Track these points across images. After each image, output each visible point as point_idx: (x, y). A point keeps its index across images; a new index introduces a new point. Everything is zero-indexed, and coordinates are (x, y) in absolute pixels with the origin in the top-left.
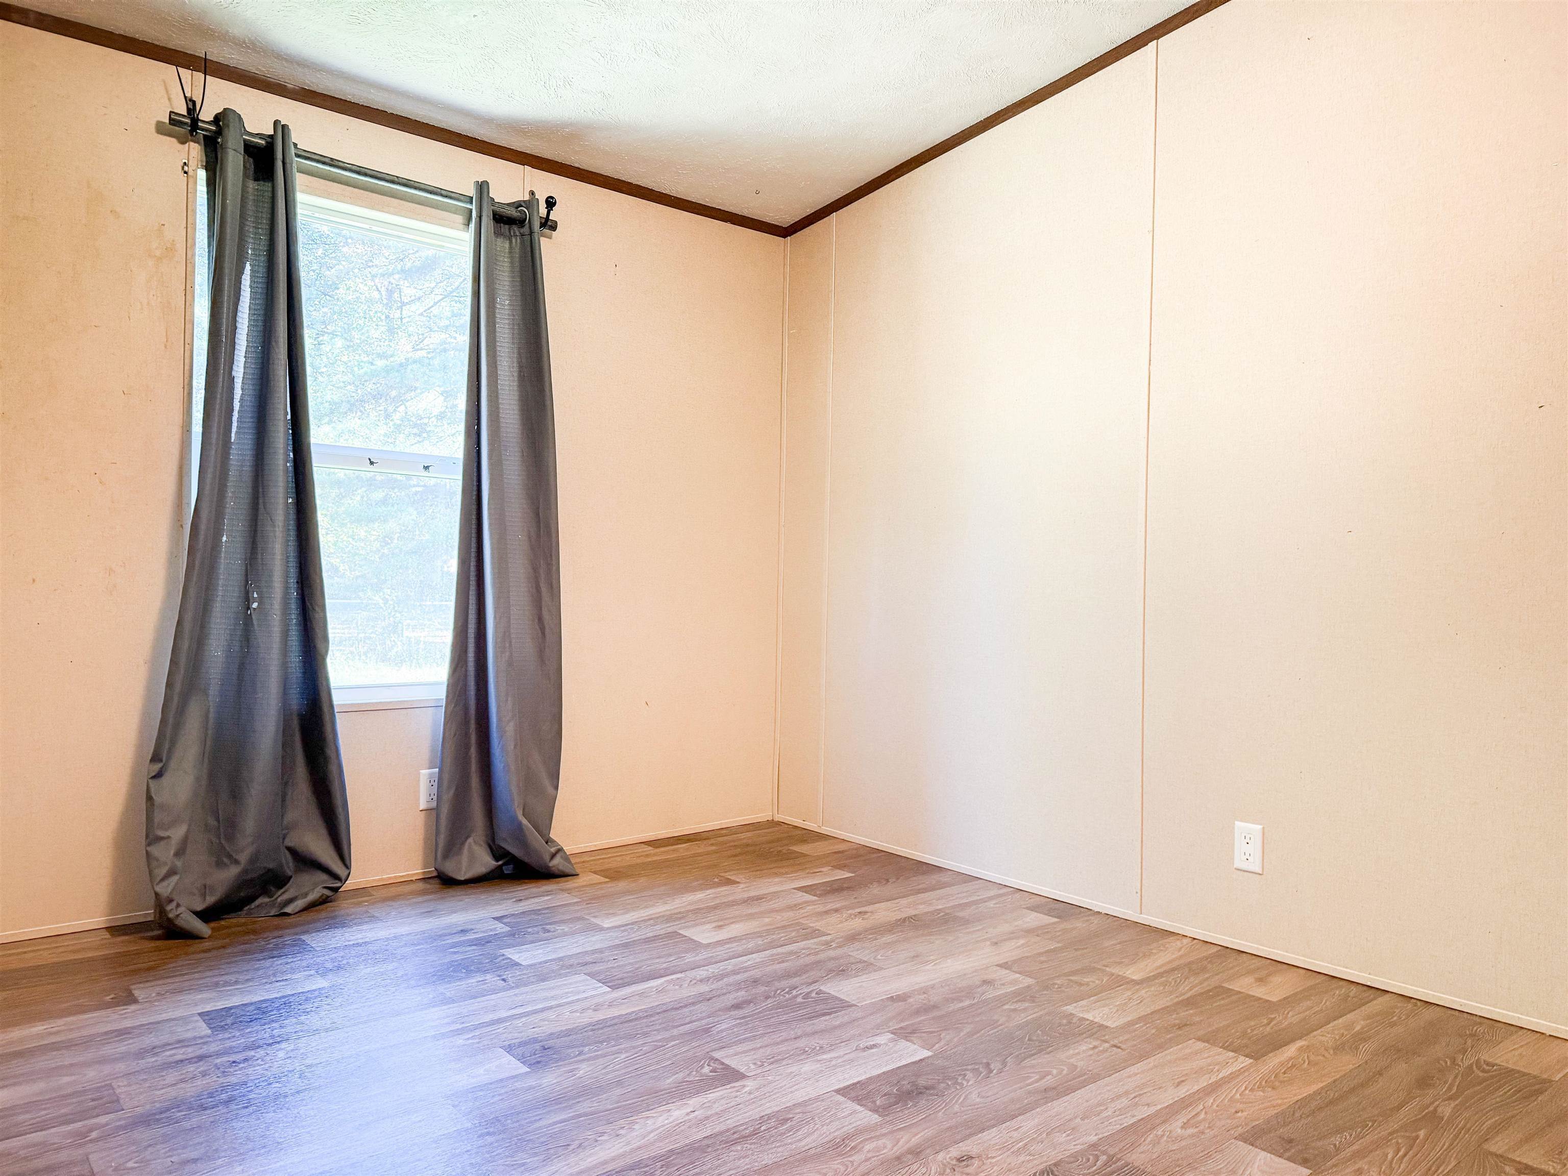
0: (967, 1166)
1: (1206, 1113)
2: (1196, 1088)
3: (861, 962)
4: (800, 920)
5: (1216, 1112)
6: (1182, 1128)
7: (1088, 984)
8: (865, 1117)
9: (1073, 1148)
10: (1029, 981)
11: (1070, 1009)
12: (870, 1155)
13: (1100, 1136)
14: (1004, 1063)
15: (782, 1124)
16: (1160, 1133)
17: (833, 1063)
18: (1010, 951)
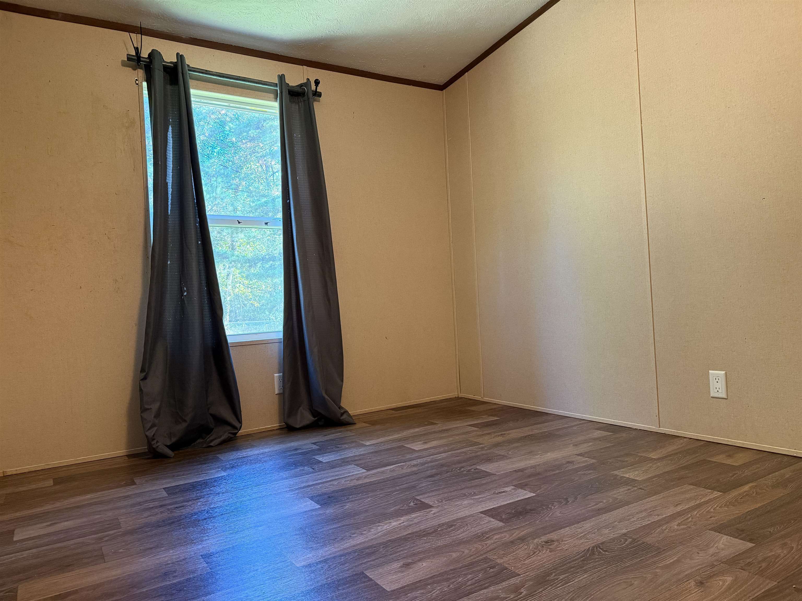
0: (551, 545)
1: (692, 518)
2: (687, 507)
3: (500, 455)
4: (469, 439)
5: (699, 517)
6: (677, 525)
7: (627, 461)
8: (496, 523)
9: (612, 536)
10: (594, 461)
11: (616, 472)
12: (496, 541)
13: (629, 530)
14: (576, 498)
15: (450, 528)
16: (664, 528)
17: (481, 500)
18: (584, 448)
